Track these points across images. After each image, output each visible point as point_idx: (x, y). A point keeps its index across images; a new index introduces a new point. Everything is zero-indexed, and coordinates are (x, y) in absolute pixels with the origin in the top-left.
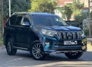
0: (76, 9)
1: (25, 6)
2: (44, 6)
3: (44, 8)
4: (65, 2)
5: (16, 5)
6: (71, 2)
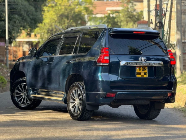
0: (127, 22)
1: (31, 17)
2: (67, 17)
3: (67, 21)
4: (107, 8)
5: (16, 16)
6: (120, 8)
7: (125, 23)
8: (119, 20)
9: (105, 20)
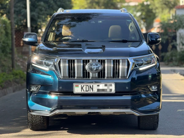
1: (59, 3)
2: (98, 3)
5: (42, 3)
7: (160, 10)
8: (154, 8)
9: (139, 8)
